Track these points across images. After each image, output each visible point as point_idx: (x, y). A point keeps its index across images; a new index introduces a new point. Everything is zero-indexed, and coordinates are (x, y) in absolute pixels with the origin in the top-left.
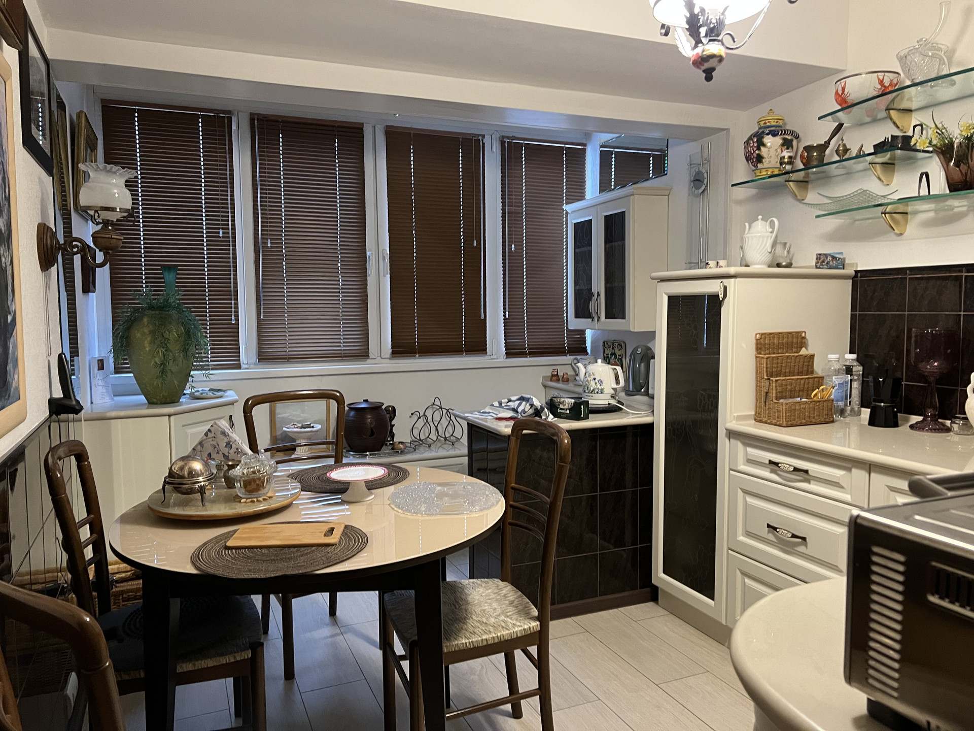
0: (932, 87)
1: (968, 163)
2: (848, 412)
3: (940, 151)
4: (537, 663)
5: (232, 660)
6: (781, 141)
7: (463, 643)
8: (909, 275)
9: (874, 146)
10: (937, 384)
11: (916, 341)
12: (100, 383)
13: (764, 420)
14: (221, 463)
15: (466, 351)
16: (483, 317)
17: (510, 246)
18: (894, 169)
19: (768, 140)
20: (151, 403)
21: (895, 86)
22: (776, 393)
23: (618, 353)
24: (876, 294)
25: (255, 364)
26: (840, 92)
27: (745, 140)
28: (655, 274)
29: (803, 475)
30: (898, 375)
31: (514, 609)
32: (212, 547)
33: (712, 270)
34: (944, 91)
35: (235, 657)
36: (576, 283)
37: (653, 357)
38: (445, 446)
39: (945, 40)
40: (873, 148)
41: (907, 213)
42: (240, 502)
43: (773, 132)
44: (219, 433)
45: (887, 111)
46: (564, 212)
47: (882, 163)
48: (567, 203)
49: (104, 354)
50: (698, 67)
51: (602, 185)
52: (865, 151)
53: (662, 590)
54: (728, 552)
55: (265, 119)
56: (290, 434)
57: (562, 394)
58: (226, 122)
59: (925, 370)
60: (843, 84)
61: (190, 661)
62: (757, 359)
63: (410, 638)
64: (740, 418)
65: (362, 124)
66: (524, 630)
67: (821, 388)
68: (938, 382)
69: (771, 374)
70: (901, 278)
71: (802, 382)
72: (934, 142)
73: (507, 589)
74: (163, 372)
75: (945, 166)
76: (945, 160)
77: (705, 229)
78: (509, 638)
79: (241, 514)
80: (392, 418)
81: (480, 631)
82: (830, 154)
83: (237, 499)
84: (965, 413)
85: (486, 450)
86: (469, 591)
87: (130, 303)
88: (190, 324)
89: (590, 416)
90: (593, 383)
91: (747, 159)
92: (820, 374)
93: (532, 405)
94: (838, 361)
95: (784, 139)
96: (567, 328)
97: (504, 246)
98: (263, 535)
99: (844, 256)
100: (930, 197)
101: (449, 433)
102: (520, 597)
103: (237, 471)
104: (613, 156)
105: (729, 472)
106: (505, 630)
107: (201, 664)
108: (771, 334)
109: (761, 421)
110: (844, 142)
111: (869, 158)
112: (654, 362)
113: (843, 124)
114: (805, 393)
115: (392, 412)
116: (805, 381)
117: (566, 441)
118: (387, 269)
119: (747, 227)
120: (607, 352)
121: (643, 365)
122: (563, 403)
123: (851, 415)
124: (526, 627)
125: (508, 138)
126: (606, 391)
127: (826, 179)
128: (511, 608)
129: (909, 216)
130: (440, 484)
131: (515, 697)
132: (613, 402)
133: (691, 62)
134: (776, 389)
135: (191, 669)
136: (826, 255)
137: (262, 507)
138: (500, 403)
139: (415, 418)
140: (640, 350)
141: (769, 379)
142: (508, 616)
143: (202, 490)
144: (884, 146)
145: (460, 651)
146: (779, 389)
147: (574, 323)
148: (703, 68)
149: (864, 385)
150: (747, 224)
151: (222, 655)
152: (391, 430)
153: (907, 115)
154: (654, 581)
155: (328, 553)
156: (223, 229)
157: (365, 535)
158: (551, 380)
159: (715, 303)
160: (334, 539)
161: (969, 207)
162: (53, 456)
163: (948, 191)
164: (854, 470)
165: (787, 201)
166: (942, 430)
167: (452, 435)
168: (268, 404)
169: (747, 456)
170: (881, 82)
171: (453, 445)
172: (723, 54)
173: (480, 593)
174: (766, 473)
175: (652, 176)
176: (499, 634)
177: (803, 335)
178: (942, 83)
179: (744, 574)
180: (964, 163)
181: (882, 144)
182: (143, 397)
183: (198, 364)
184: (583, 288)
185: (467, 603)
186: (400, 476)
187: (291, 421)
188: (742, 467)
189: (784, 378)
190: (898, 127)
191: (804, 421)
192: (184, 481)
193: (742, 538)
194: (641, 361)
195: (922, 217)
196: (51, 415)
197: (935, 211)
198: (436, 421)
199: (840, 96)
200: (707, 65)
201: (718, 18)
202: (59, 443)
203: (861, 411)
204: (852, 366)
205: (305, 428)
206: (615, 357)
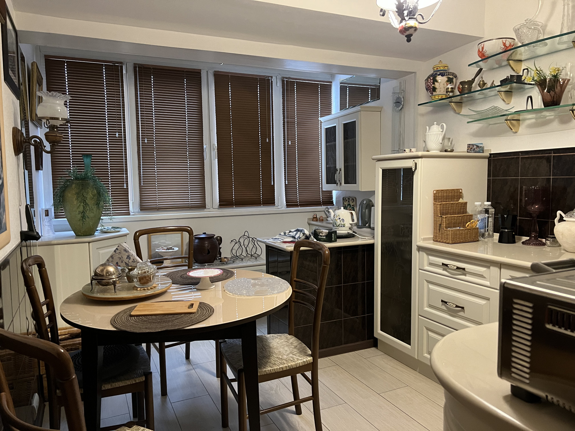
0: (534, 47)
1: (555, 91)
2: (487, 235)
3: (538, 84)
4: (311, 382)
5: (134, 382)
6: (446, 79)
7: (269, 370)
8: (521, 156)
9: (500, 81)
10: (537, 218)
11: (525, 193)
12: (47, 224)
13: (439, 240)
14: (124, 268)
15: (263, 204)
16: (272, 184)
17: (288, 142)
18: (512, 94)
19: (439, 78)
20: (78, 235)
21: (512, 47)
22: (446, 224)
23: (352, 204)
24: (502, 167)
25: (138, 212)
26: (481, 50)
27: (426, 78)
28: (374, 157)
29: (462, 271)
30: (515, 213)
31: (297, 350)
32: (122, 316)
33: (407, 154)
34: (541, 49)
35: (135, 381)
36: (327, 163)
37: (373, 206)
38: (251, 260)
39: (541, 20)
40: (500, 82)
41: (519, 120)
42: (137, 290)
43: (442, 74)
44: (123, 250)
45: (508, 61)
46: (320, 122)
47: (505, 91)
48: (321, 117)
49: (48, 207)
50: (403, 34)
51: (341, 106)
52: (495, 84)
53: (380, 340)
54: (418, 317)
55: (142, 67)
56: (160, 253)
57: (320, 228)
58: (119, 68)
59: (530, 210)
60: (482, 45)
61: (109, 383)
62: (434, 205)
63: (238, 368)
64: (425, 239)
65: (200, 70)
66: (304, 362)
67: (471, 221)
68: (538, 217)
69: (442, 214)
70: (516, 157)
71: (460, 218)
72: (536, 78)
73: (292, 339)
74: (83, 217)
75: (542, 92)
76: (542, 89)
77: (402, 131)
78: (295, 367)
79: (138, 297)
80: (220, 244)
81: (278, 363)
82: (475, 86)
83: (135, 288)
84: (554, 235)
85: (277, 261)
86: (270, 341)
87: (64, 177)
88: (100, 188)
89: (337, 240)
90: (339, 221)
91: (427, 90)
92: (470, 213)
93: (304, 234)
94: (481, 206)
95: (448, 78)
96: (322, 190)
97: (284, 142)
98: (152, 308)
99: (483, 146)
100: (533, 111)
101: (253, 252)
102: (300, 343)
103: (135, 272)
104: (348, 89)
105: (419, 271)
106: (292, 362)
107: (115, 385)
108: (442, 190)
109: (437, 241)
110: (483, 79)
111: (497, 88)
112: (374, 209)
113: (482, 69)
114: (462, 224)
115: (220, 240)
116: (462, 218)
117: (327, 252)
118: (216, 155)
119: (428, 129)
120: (345, 203)
121: (367, 210)
122: (322, 232)
123: (488, 237)
124: (305, 360)
125: (286, 78)
126: (346, 225)
127: (473, 101)
128: (295, 350)
129: (521, 122)
130: (253, 279)
131: (297, 402)
132: (351, 232)
133: (398, 31)
134: (446, 222)
135: (110, 388)
136: (473, 145)
137: (149, 293)
138: (285, 233)
139: (233, 243)
140: (365, 201)
141: (441, 217)
142: (294, 355)
143: (114, 283)
144: (506, 81)
145: (267, 374)
146: (447, 222)
147: (326, 187)
148: (406, 34)
149: (496, 220)
150: (427, 127)
151: (128, 379)
152: (220, 250)
153: (519, 63)
154: (375, 335)
155: (191, 318)
156: (118, 132)
157: (212, 307)
158: (313, 221)
159: (409, 173)
160: (194, 310)
161: (555, 116)
162: (26, 264)
163: (543, 107)
164: (491, 268)
165: (450, 114)
166: (540, 244)
167: (255, 253)
168: (146, 236)
169: (429, 261)
170: (504, 44)
171: (256, 259)
172: (417, 26)
173: (277, 342)
174: (440, 271)
175: (371, 100)
176: (289, 365)
177: (461, 191)
178: (540, 44)
179: (428, 329)
180: (552, 90)
181: (505, 80)
182: (73, 232)
183: (105, 212)
184: (332, 166)
185: (270, 348)
186: (229, 275)
187: (160, 246)
188: (427, 268)
189: (450, 216)
190: (514, 70)
191: (462, 240)
192: (103, 278)
193: (427, 309)
194: (366, 208)
195: (528, 122)
196: (22, 241)
197: (536, 118)
198: (246, 245)
199: (481, 52)
200: (408, 33)
201: (414, 5)
202: (27, 257)
203: (494, 234)
204: (489, 209)
205: (169, 249)
206: (350, 207)
